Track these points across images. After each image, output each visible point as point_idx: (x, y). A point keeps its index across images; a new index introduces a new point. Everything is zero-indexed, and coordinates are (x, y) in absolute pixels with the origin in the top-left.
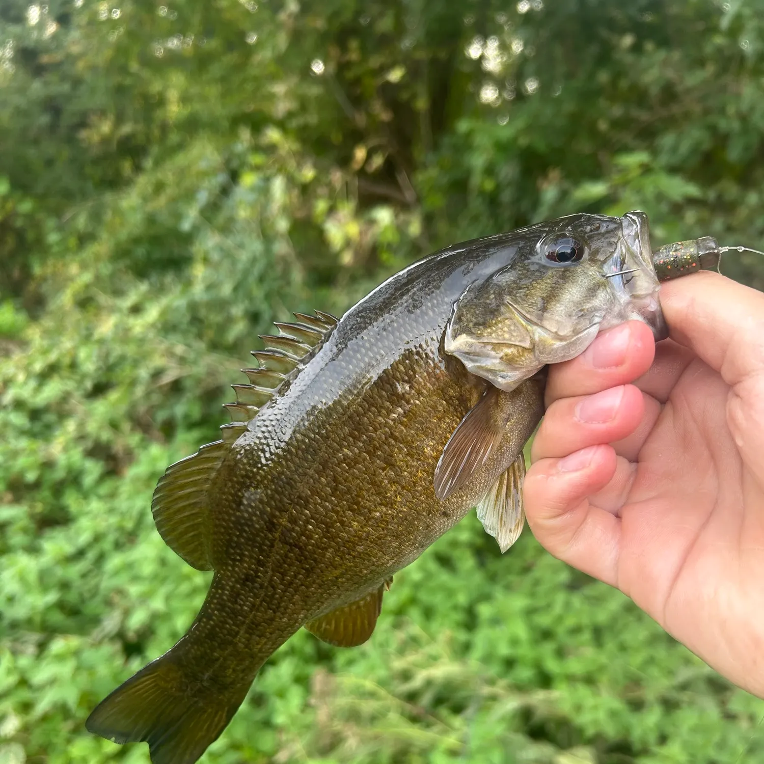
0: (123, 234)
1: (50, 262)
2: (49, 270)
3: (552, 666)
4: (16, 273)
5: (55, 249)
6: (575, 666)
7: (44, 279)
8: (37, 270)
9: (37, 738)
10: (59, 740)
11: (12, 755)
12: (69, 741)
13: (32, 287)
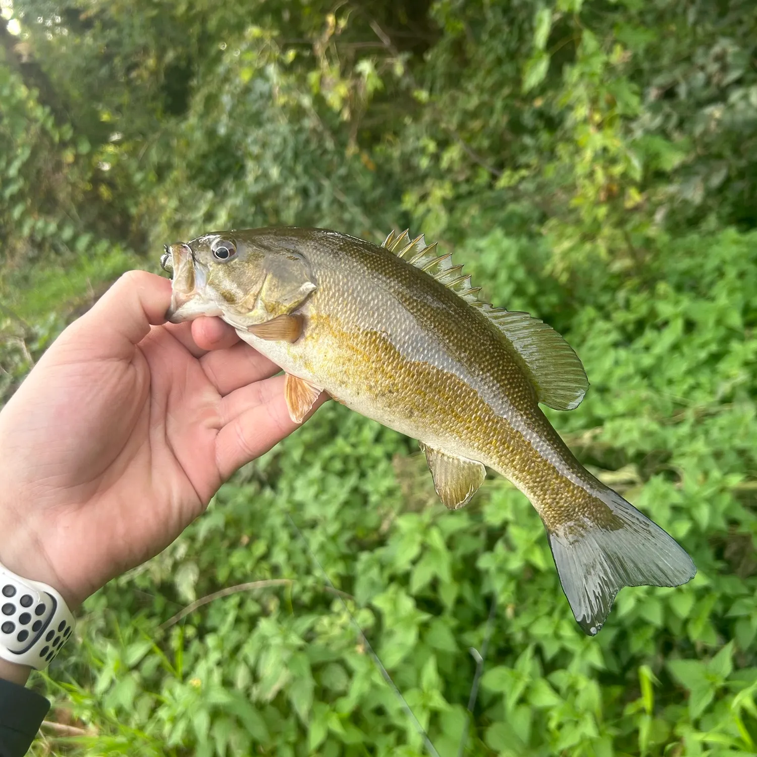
0: (192, 155)
1: (142, 198)
2: (143, 208)
3: (600, 411)
4: (118, 219)
5: (142, 187)
6: (620, 406)
7: (141, 217)
8: (133, 211)
9: (206, 558)
10: (222, 555)
11: (189, 571)
12: (229, 555)
13: (133, 227)
